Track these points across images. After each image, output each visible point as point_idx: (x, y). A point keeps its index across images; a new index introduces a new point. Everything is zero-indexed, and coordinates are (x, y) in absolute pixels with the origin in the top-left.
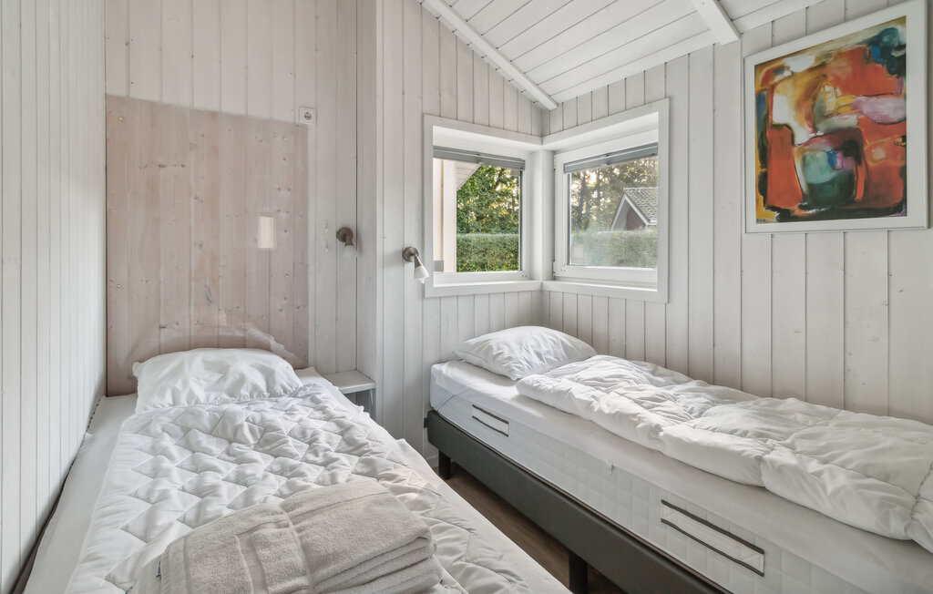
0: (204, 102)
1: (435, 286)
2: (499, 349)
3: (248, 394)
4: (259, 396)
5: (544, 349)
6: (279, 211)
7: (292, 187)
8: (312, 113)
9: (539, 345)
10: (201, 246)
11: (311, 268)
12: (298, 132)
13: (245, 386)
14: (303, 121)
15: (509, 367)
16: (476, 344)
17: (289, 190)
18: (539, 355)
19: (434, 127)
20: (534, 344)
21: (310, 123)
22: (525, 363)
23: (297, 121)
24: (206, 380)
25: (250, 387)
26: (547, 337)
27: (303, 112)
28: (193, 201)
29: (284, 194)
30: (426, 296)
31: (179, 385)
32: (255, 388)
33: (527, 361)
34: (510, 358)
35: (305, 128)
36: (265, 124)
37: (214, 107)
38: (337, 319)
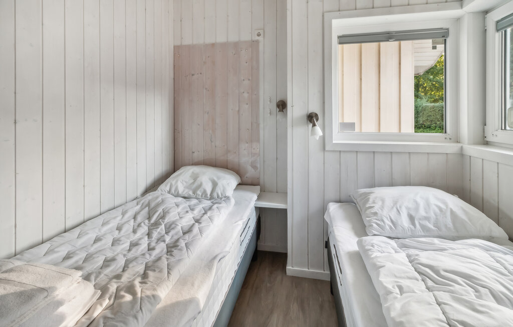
0: (209, 40)
1: (334, 142)
2: (374, 202)
3: (201, 194)
4: (205, 197)
5: (422, 212)
6: (243, 93)
7: (250, 78)
8: (261, 32)
9: (417, 209)
10: (208, 113)
11: (261, 126)
12: (254, 44)
13: (200, 190)
14: (257, 38)
15: (369, 221)
16: (363, 193)
17: (249, 80)
18: (412, 219)
19: (333, 20)
20: (411, 205)
21: (261, 38)
22: (388, 222)
23: (253, 39)
24: (186, 182)
25: (202, 190)
26: (433, 201)
27: (257, 32)
28: (205, 90)
29: (246, 82)
30: (326, 149)
31: (173, 183)
32: (205, 191)
33: (392, 221)
34: (375, 214)
35: (257, 42)
36: (236, 45)
37: (213, 41)
38: (277, 159)
